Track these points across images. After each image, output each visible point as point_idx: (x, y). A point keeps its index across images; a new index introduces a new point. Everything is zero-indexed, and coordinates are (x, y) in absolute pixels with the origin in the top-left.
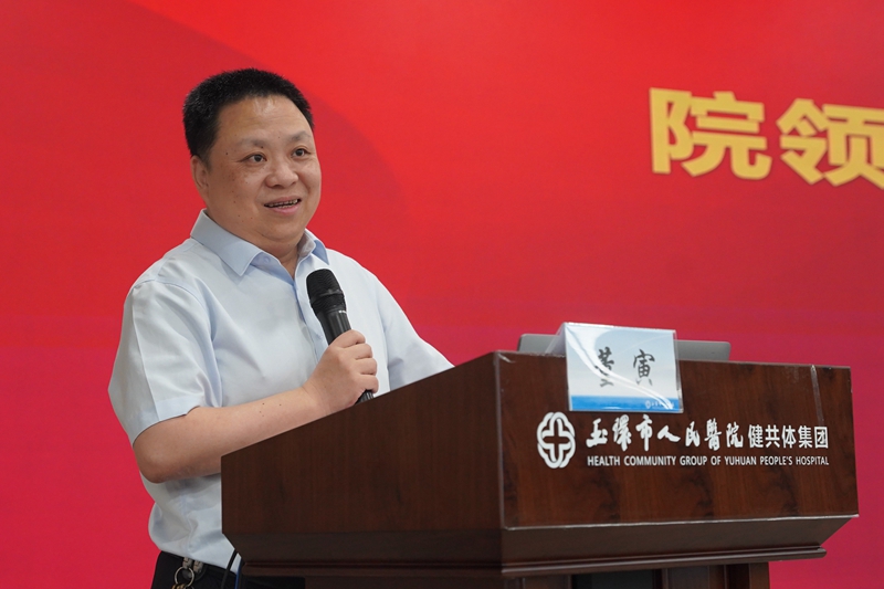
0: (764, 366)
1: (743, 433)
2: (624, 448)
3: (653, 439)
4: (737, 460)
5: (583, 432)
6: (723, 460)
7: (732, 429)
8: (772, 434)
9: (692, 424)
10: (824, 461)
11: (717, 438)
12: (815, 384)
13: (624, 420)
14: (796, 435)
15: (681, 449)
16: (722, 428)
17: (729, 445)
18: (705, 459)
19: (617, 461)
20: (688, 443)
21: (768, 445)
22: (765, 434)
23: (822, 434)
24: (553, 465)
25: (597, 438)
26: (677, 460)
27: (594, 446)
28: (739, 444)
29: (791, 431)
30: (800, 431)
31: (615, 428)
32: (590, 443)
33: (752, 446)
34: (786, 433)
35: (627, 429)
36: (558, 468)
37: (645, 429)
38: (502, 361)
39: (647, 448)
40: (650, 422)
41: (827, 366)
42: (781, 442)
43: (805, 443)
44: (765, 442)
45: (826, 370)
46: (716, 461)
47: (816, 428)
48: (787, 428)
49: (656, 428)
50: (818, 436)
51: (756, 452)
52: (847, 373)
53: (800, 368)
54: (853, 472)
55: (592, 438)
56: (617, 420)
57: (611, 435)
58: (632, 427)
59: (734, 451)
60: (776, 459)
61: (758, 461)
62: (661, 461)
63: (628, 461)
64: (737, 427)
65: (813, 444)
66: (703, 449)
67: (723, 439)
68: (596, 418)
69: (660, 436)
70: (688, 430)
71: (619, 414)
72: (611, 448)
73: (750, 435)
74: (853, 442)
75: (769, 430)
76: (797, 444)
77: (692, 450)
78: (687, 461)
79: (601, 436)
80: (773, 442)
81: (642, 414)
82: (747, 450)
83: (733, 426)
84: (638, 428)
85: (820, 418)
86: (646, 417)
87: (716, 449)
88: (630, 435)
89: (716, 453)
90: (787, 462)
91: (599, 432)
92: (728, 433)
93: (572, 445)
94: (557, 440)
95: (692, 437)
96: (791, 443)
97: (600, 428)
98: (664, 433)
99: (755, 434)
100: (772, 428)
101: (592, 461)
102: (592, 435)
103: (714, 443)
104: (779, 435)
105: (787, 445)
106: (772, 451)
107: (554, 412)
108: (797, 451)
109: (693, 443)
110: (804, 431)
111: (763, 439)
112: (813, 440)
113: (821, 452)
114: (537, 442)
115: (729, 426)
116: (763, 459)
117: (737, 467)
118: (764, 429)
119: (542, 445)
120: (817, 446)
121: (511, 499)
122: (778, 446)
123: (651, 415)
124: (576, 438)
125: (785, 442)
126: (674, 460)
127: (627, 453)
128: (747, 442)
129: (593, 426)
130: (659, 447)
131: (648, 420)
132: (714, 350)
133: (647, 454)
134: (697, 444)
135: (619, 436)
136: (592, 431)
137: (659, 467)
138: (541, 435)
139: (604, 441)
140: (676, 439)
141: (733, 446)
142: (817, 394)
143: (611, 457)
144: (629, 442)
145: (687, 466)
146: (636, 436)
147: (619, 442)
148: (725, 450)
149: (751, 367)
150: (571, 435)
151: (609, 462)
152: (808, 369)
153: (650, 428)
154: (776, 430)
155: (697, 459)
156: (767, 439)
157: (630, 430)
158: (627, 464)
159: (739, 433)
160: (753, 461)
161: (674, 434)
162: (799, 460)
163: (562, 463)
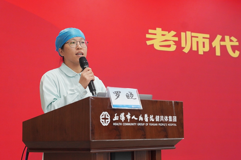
0: (160, 101)
1: (154, 117)
2: (123, 121)
3: (131, 119)
4: (153, 124)
5: (112, 117)
6: (149, 124)
7: (151, 117)
9: (141, 115)
10: (175, 125)
11: (147, 119)
12: (173, 105)
13: (123, 114)
14: (168, 118)
15: (138, 121)
16: (149, 116)
17: (150, 121)
18: (144, 124)
19: (121, 124)
20: (140, 120)
21: (161, 121)
22: (160, 118)
23: (175, 118)
24: (104, 125)
25: (116, 118)
26: (137, 124)
28: (153, 120)
29: (167, 117)
30: (169, 117)
31: (120, 116)
32: (114, 120)
33: (156, 121)
36: (105, 126)
38: (91, 99)
39: (129, 121)
40: (130, 114)
41: (178, 101)
42: (164, 120)
43: (170, 120)
44: (160, 120)
45: (176, 102)
46: (147, 124)
47: (173, 117)
51: (158, 122)
52: (182, 103)
53: (170, 102)
54: (183, 128)
55: (114, 118)
56: (121, 114)
58: (125, 116)
59: (152, 122)
60: (163, 124)
61: (158, 125)
62: (132, 124)
63: (124, 124)
64: (153, 116)
65: (173, 121)
66: (144, 121)
67: (149, 119)
68: (116, 113)
69: (132, 118)
70: (140, 117)
72: (119, 121)
73: (156, 118)
74: (183, 120)
75: (161, 117)
76: (168, 120)
77: (141, 122)
78: (139, 124)
81: (128, 112)
84: (127, 116)
85: (175, 114)
87: (147, 121)
89: (147, 123)
90: (166, 125)
92: (150, 118)
93: (109, 120)
94: (105, 119)
95: (141, 118)
96: (167, 120)
97: (117, 116)
98: (134, 117)
99: (157, 118)
101: (114, 124)
102: (115, 118)
103: (147, 120)
104: (164, 118)
105: (166, 121)
106: (162, 122)
107: (105, 112)
108: (168, 122)
109: (141, 120)
110: (170, 117)
112: (173, 119)
113: (175, 123)
114: (100, 119)
115: (151, 116)
116: (159, 124)
117: (152, 126)
119: (101, 120)
120: (174, 121)
121: (93, 133)
122: (163, 121)
125: (165, 120)
126: (136, 124)
127: (124, 122)
128: (155, 120)
129: (115, 115)
130: (132, 121)
132: (148, 97)
133: (129, 123)
134: (142, 120)
135: (122, 118)
136: (115, 117)
137: (132, 126)
138: (101, 117)
139: (118, 119)
141: (151, 121)
142: (174, 108)
143: (119, 123)
144: (124, 119)
145: (139, 126)
146: (126, 118)
147: (121, 120)
148: (149, 122)
149: (157, 101)
150: (109, 117)
152: (172, 102)
153: (130, 116)
154: (163, 117)
155: (142, 124)
156: (160, 119)
157: (125, 117)
158: (124, 125)
159: (153, 118)
160: (157, 125)
161: (136, 118)
162: (169, 125)
163: (106, 124)
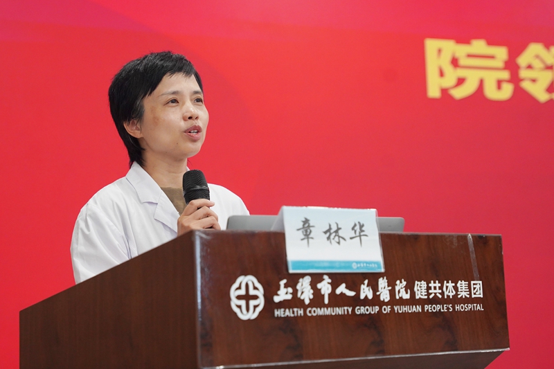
0: (428, 236)
1: (410, 287)
2: (307, 302)
3: (332, 295)
4: (405, 309)
5: (270, 291)
6: (392, 309)
7: (400, 285)
8: (435, 288)
9: (366, 282)
10: (479, 307)
11: (388, 292)
12: (471, 248)
13: (307, 280)
14: (456, 288)
15: (356, 301)
16: (392, 284)
17: (397, 297)
18: (377, 309)
19: (301, 312)
20: (362, 297)
21: (431, 297)
22: (429, 288)
23: (477, 287)
24: (244, 316)
25: (283, 294)
26: (353, 310)
27: (280, 302)
28: (407, 296)
29: (451, 285)
30: (458, 285)
31: (299, 287)
32: (277, 299)
33: (417, 297)
34: (447, 287)
35: (310, 287)
36: (249, 320)
37: (325, 287)
38: (201, 238)
39: (326, 301)
40: (330, 281)
41: (484, 235)
42: (442, 294)
43: (463, 294)
44: (429, 294)
45: (481, 237)
46: (387, 309)
47: (472, 282)
48: (448, 282)
49: (335, 285)
50: (474, 288)
51: (422, 302)
52: (498, 240)
53: (458, 237)
54: (504, 316)
55: (278, 295)
56: (301, 280)
57: (295, 292)
58: (313, 285)
59: (402, 302)
60: (438, 307)
61: (423, 309)
62: (339, 311)
63: (310, 312)
64: (404, 283)
65: (470, 294)
66: (376, 301)
67: (392, 293)
68: (282, 279)
69: (338, 291)
70: (362, 286)
71: (303, 275)
72: (295, 302)
73: (416, 289)
74: (504, 292)
75: (432, 285)
76: (457, 295)
77: (366, 302)
78: (361, 310)
79: (287, 293)
80: (435, 294)
81: (322, 274)
82: (413, 301)
83: (401, 282)
84: (319, 286)
85: (476, 274)
86: (326, 277)
87: (386, 300)
88: (312, 291)
89: (387, 304)
90: (448, 309)
91: (285, 290)
92: (397, 288)
93: (261, 302)
94: (247, 297)
95: (366, 292)
96: (451, 295)
97: (286, 286)
98: (342, 289)
99: (420, 289)
100: (435, 283)
101: (279, 313)
102: (279, 292)
103: (385, 295)
104: (441, 288)
105: (448, 296)
106: (435, 301)
107: (246, 274)
108: (456, 300)
109: (366, 296)
110: (462, 285)
111: (428, 292)
112: (470, 291)
113: (477, 300)
114: (230, 299)
115: (398, 282)
116: (426, 307)
117: (404, 314)
118: (428, 284)
119: (234, 302)
120: (473, 296)
121: (208, 346)
122: (440, 296)
123: (330, 275)
124: (265, 296)
125: (446, 293)
126: (350, 310)
127: (310, 305)
128: (413, 294)
129: (279, 285)
130: (336, 300)
131: (327, 279)
133: (327, 306)
134: (370, 296)
135: (302, 293)
136: (279, 289)
137: (337, 316)
138: (233, 293)
139: (289, 297)
140: (352, 294)
141: (401, 298)
142: (473, 256)
143: (295, 310)
144: (312, 297)
145: (362, 315)
146: (317, 294)
147: (302, 298)
148: (394, 301)
149: (416, 237)
150: (260, 293)
151: (293, 312)
152: (465, 237)
153: (330, 286)
154: (438, 285)
155: (370, 309)
156: (430, 291)
157: (312, 288)
158: (309, 315)
159: (406, 288)
160: (419, 309)
161: (351, 290)
162: (458, 308)
163: (252, 315)
